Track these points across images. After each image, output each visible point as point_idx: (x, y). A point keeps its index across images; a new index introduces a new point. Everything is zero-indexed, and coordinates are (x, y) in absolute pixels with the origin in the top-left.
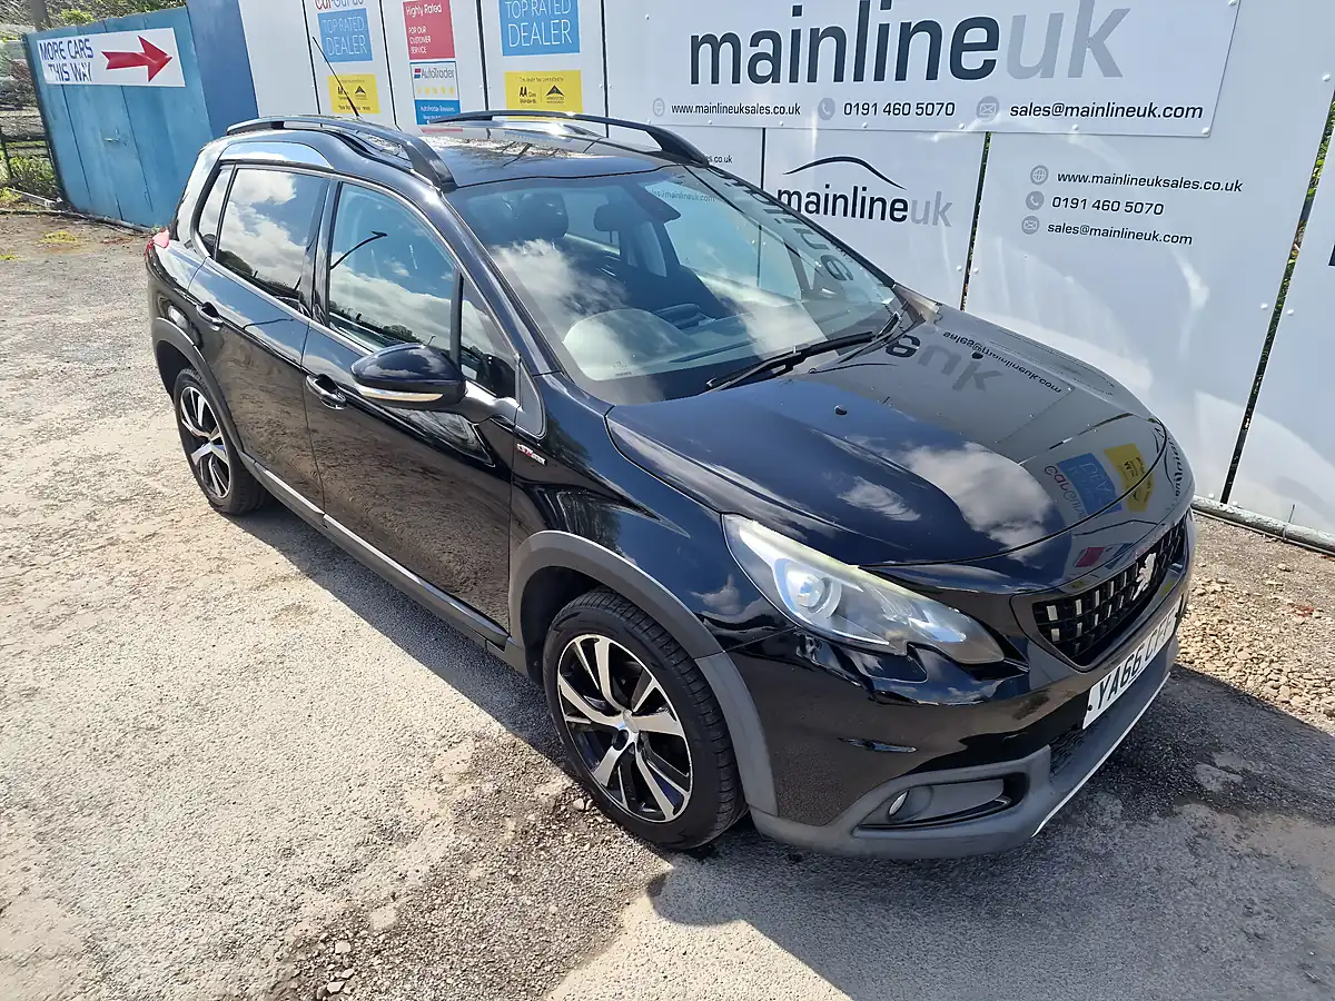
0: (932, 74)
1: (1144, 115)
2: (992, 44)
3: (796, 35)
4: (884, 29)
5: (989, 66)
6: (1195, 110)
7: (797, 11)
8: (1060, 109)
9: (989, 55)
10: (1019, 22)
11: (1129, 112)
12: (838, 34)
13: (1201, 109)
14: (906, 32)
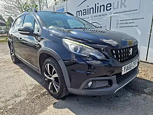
0: (104, 11)
1: (130, 11)
3: (88, 9)
4: (98, 7)
7: (88, 6)
8: (119, 12)
10: (114, 3)
14: (101, 6)
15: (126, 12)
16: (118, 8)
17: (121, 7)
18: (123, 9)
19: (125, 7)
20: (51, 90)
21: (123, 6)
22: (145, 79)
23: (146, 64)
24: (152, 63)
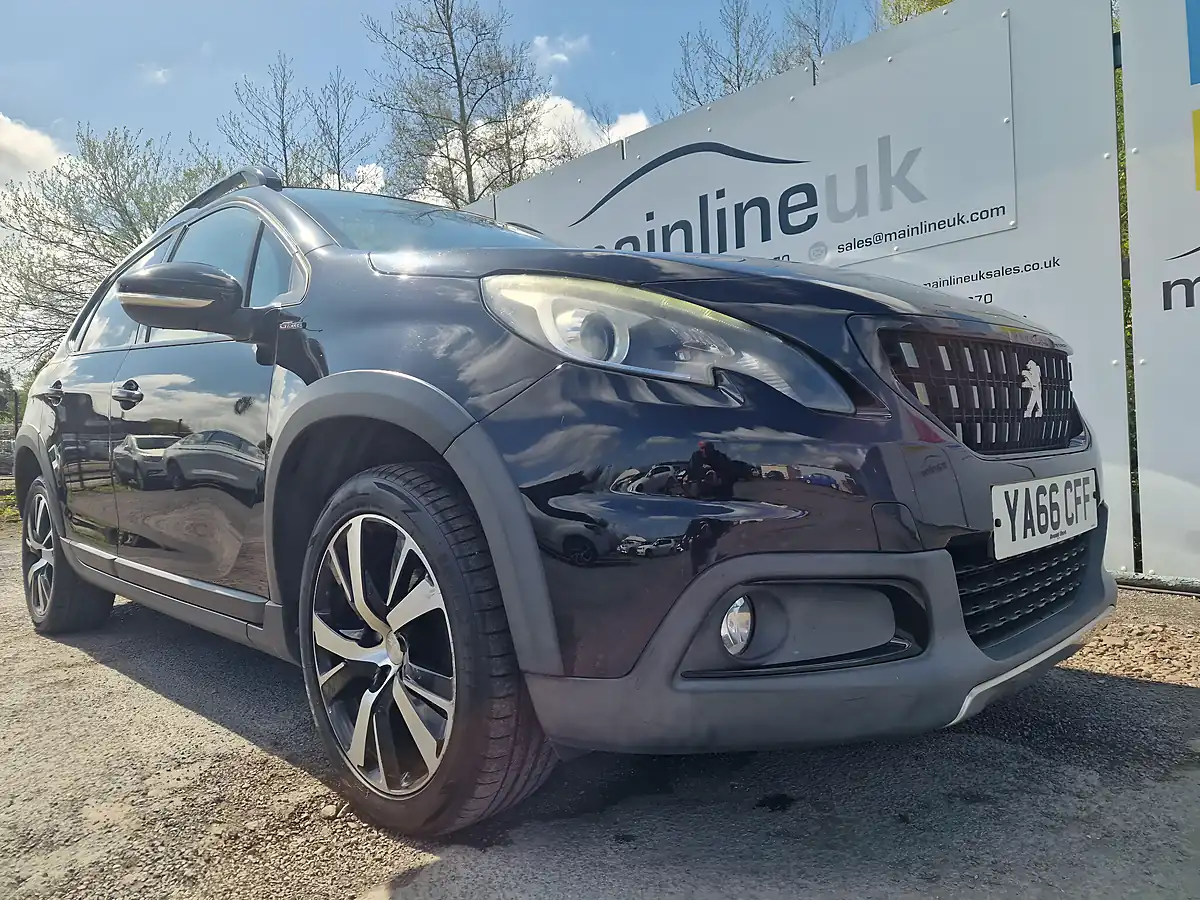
0: (766, 236)
1: (954, 224)
2: (812, 201)
3: (651, 234)
4: (721, 213)
5: (813, 219)
6: (998, 209)
7: (650, 216)
8: (880, 238)
9: (810, 211)
10: (831, 181)
11: (939, 226)
12: (684, 225)
13: (1003, 207)
14: (740, 211)
15: (922, 228)
16: (861, 208)
17: (886, 204)
18: (905, 213)
19: (915, 196)
20: (370, 764)
21: (897, 193)
22: (1173, 679)
23: (1143, 595)
24: (1185, 589)
